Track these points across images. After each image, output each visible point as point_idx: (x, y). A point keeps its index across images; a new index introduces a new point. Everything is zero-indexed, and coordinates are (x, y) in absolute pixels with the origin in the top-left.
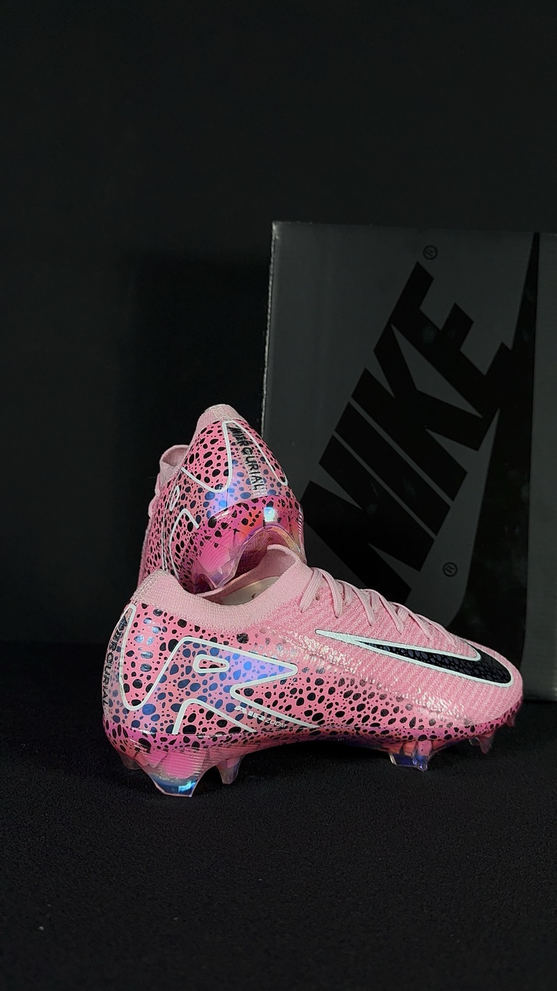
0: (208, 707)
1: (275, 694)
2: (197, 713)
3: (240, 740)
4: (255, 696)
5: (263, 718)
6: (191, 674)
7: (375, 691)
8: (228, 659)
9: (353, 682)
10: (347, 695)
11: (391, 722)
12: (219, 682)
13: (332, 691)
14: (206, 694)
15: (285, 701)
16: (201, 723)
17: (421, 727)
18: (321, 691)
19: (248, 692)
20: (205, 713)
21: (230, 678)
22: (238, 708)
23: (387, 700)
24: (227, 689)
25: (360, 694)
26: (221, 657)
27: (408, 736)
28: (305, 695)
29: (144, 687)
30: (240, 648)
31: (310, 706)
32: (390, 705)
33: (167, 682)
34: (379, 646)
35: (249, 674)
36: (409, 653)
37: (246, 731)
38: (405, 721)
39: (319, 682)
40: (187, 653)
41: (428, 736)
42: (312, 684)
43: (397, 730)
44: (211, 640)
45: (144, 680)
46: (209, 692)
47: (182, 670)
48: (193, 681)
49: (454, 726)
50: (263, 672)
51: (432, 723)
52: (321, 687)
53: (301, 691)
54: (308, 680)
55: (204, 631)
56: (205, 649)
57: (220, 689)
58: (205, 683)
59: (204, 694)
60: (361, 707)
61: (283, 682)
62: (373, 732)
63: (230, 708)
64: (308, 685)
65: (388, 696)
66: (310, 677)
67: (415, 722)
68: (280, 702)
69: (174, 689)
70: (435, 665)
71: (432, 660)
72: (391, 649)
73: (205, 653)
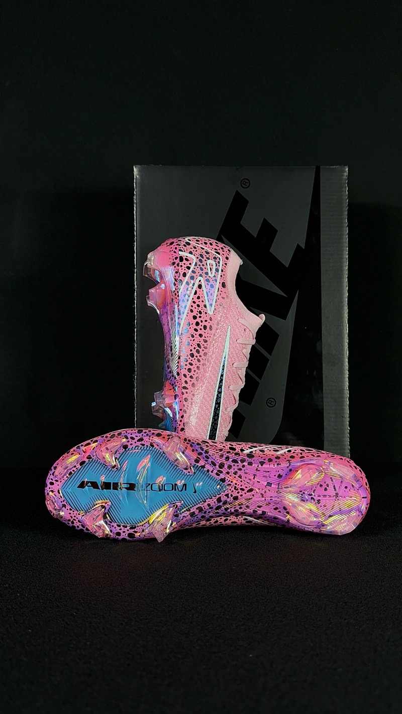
0: (192, 267)
1: (199, 301)
2: (189, 262)
4: (198, 290)
5: (187, 296)
6: (206, 259)
7: (201, 363)
8: (215, 276)
9: (206, 348)
10: (198, 345)
11: (185, 376)
12: (204, 272)
13: (201, 335)
14: (198, 266)
15: (195, 308)
16: (185, 264)
17: (183, 393)
18: (201, 329)
19: (200, 286)
20: (190, 266)
21: (206, 277)
22: (192, 282)
23: (197, 371)
24: (201, 275)
25: (199, 354)
26: (215, 273)
27: (177, 388)
28: (198, 320)
30: (220, 283)
31: (192, 324)
32: (194, 373)
34: (224, 366)
35: (209, 287)
38: (186, 383)
39: (205, 327)
40: (215, 258)
42: (204, 323)
43: (180, 380)
44: (222, 270)
45: (200, 243)
46: (199, 267)
47: (208, 256)
48: (203, 260)
49: (185, 415)
50: (209, 294)
51: (186, 400)
52: (203, 329)
53: (200, 317)
54: (206, 321)
55: (225, 267)
56: (218, 266)
57: (201, 272)
58: (203, 265)
60: (192, 355)
61: (205, 306)
63: (192, 278)
64: (204, 321)
65: (199, 371)
66: (208, 322)
67: (186, 389)
68: (195, 305)
69: (199, 252)
70: (215, 408)
71: (217, 405)
72: (222, 376)
73: (216, 266)
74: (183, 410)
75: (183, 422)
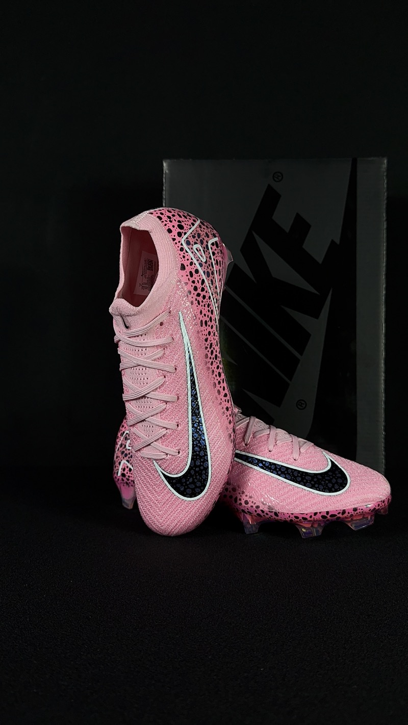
40: (126, 438)
74: (256, 509)
75: (268, 513)
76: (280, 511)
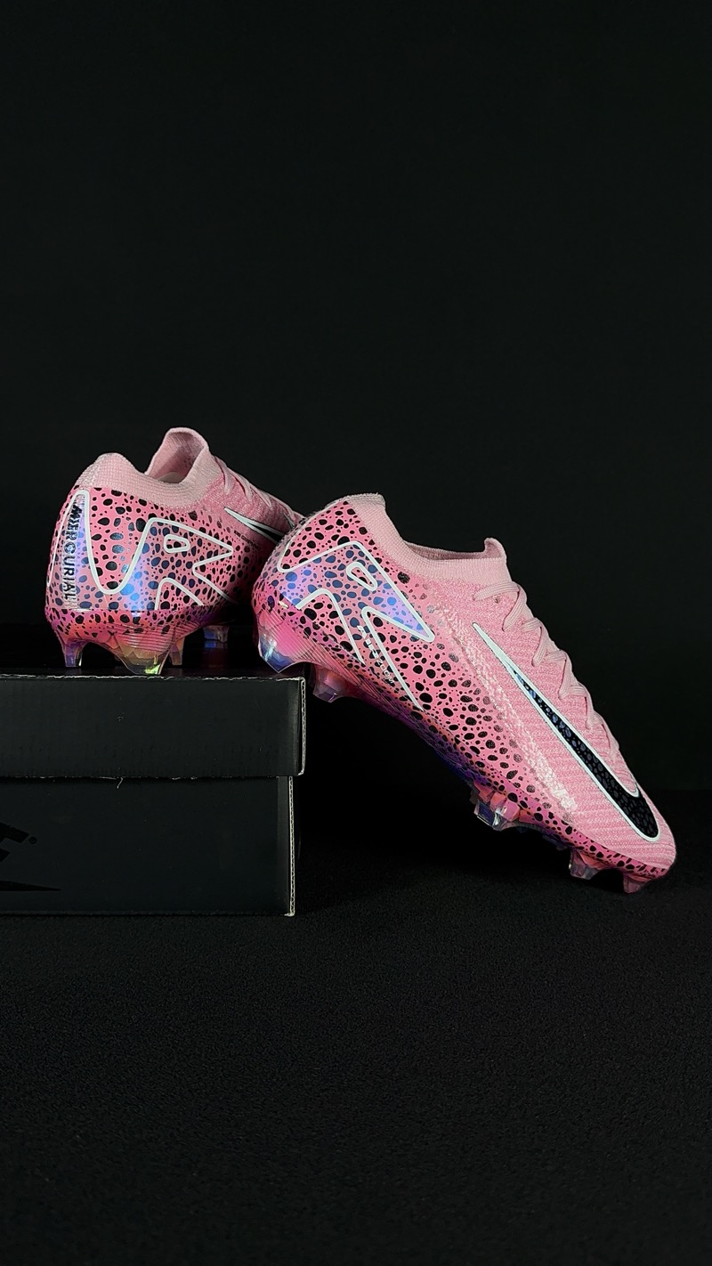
0: (337, 607)
1: (400, 643)
2: (325, 605)
3: (346, 658)
4: (380, 630)
5: (376, 655)
6: (342, 572)
7: (494, 717)
8: (379, 583)
9: (477, 692)
10: (465, 699)
11: (492, 758)
12: (359, 594)
13: (453, 684)
14: (342, 597)
15: (405, 657)
16: (323, 616)
17: (517, 785)
18: (443, 675)
19: (378, 622)
20: (332, 610)
21: (370, 599)
22: (361, 628)
23: (500, 734)
24: (362, 605)
25: (477, 709)
26: (374, 577)
27: (501, 784)
28: (426, 667)
29: (301, 557)
30: (396, 583)
31: (424, 681)
32: (500, 742)
33: (319, 565)
34: (525, 685)
35: (389, 608)
36: (554, 718)
37: (355, 655)
38: (506, 767)
39: (446, 666)
40: (350, 554)
41: (519, 799)
42: (439, 663)
43: (492, 769)
44: (377, 559)
45: (303, 553)
46: (346, 596)
47: (336, 564)
48: (339, 578)
49: (551, 810)
50: (401, 616)
51: (531, 789)
52: (445, 672)
53: (424, 661)
54: (437, 657)
55: (375, 548)
56: (366, 562)
57: (355, 600)
58: (348, 586)
59: (340, 595)
60: (471, 721)
61: (414, 639)
62: (469, 756)
63: (354, 623)
64: (435, 661)
65: (504, 733)
66: (441, 656)
67: (514, 775)
68: (400, 654)
69: (320, 574)
70: (574, 748)
71: (574, 742)
72: (537, 698)
73: (364, 565)
74: (542, 807)
75: (559, 822)
76: (578, 829)
